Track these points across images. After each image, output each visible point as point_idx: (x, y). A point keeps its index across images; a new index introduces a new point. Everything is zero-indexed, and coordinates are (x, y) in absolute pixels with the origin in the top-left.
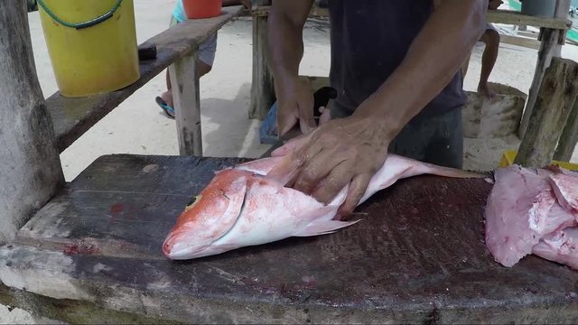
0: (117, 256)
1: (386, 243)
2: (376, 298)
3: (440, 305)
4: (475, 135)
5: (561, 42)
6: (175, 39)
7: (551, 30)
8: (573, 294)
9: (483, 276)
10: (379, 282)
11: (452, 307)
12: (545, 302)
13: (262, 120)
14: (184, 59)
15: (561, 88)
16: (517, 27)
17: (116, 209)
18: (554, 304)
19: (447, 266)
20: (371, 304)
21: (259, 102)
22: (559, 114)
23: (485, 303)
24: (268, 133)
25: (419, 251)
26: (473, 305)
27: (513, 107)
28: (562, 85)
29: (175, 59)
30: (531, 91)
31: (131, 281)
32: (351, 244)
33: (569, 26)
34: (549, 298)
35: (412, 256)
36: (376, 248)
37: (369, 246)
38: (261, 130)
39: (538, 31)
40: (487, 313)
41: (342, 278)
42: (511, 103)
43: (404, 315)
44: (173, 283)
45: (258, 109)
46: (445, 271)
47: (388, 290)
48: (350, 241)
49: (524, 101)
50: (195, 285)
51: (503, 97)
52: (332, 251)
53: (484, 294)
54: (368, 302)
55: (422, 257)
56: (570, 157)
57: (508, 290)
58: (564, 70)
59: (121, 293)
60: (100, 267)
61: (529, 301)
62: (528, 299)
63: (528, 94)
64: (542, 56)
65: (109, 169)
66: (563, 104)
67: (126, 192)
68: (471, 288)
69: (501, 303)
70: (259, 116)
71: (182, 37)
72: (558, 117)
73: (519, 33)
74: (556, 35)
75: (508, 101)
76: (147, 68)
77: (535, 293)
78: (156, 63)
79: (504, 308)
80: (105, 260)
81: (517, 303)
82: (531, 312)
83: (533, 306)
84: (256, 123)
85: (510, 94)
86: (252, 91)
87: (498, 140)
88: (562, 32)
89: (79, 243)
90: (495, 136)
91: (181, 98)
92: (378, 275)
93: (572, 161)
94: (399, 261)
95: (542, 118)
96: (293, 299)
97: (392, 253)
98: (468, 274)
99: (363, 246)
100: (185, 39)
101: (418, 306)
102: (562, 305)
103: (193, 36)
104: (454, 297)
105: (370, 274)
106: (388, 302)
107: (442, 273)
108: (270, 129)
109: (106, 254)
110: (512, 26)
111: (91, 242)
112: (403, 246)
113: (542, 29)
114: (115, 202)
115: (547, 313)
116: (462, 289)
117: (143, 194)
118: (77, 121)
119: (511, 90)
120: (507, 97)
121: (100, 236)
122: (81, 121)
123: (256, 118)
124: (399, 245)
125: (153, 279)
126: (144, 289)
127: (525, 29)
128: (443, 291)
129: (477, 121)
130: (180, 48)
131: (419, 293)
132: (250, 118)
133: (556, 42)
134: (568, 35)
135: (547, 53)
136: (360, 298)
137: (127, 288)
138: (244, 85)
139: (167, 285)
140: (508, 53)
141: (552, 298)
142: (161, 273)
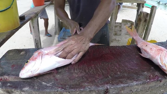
0: (13, 80)
1: (92, 70)
2: (89, 87)
3: (109, 87)
4: (120, 35)
5: (143, 7)
6: (31, 13)
7: (140, 4)
8: (148, 80)
9: (121, 78)
10: (90, 82)
11: (112, 87)
12: (140, 83)
13: (59, 35)
14: (34, 19)
15: (143, 20)
16: (131, 3)
17: (13, 66)
18: (143, 84)
19: (110, 75)
20: (88, 89)
21: (57, 30)
22: (143, 27)
23: (122, 85)
24: (60, 39)
25: (102, 71)
26: (119, 86)
27: (131, 26)
28: (143, 19)
29: (31, 19)
30: (135, 21)
31: (18, 88)
32: (82, 71)
33: (145, 2)
34: (141, 82)
35: (100, 73)
36: (89, 72)
37: (87, 71)
38: (58, 37)
39: (136, 4)
40: (123, 88)
41: (79, 82)
42: (130, 25)
43: (98, 91)
44: (30, 88)
45: (57, 32)
46: (110, 77)
47: (93, 84)
48: (81, 70)
49: (133, 24)
50: (36, 87)
51: (128, 24)
52: (76, 74)
53: (122, 83)
54: (87, 88)
55: (103, 73)
56: (147, 39)
57: (129, 81)
58: (143, 15)
59: (15, 92)
60: (9, 84)
61: (135, 84)
62: (135, 83)
63: (134, 22)
64: (138, 11)
65: (11, 54)
66: (144, 25)
67: (16, 61)
68: (118, 81)
69: (127, 85)
70: (58, 34)
71: (33, 12)
72: (143, 28)
73: (131, 5)
74: (141, 5)
75: (129, 24)
76: (22, 22)
77: (137, 81)
78: (25, 21)
79: (128, 86)
80: (10, 82)
81: (132, 84)
82: (136, 87)
83: (137, 85)
84: (57, 36)
85: (130, 22)
86: (55, 26)
87: (127, 36)
88: (143, 4)
89: (3, 78)
90: (126, 35)
91: (34, 30)
92: (90, 80)
93: (148, 40)
94: (96, 75)
95: (138, 29)
96: (65, 89)
97: (94, 73)
98: (117, 77)
99: (85, 71)
100: (34, 13)
101: (102, 88)
102: (145, 84)
103: (36, 12)
104: (113, 84)
105: (87, 80)
106: (93, 88)
107: (109, 78)
108: (61, 37)
109: (11, 80)
110: (129, 3)
111: (6, 77)
112: (97, 71)
113: (138, 4)
114: (13, 64)
115: (141, 86)
116: (115, 82)
117: (21, 61)
118: (2, 40)
119: (130, 21)
120: (129, 23)
121: (8, 75)
122: (3, 40)
123: (57, 34)
124: (96, 70)
125: (24, 87)
126: (22, 90)
127: (133, 4)
128: (109, 83)
129: (121, 31)
130: (32, 16)
131: (102, 84)
132: (55, 34)
133: (142, 7)
134: (145, 5)
135: (139, 10)
136: (84, 87)
137: (17, 90)
138: (53, 25)
139: (28, 88)
140: (129, 11)
141: (142, 82)
142: (26, 85)
